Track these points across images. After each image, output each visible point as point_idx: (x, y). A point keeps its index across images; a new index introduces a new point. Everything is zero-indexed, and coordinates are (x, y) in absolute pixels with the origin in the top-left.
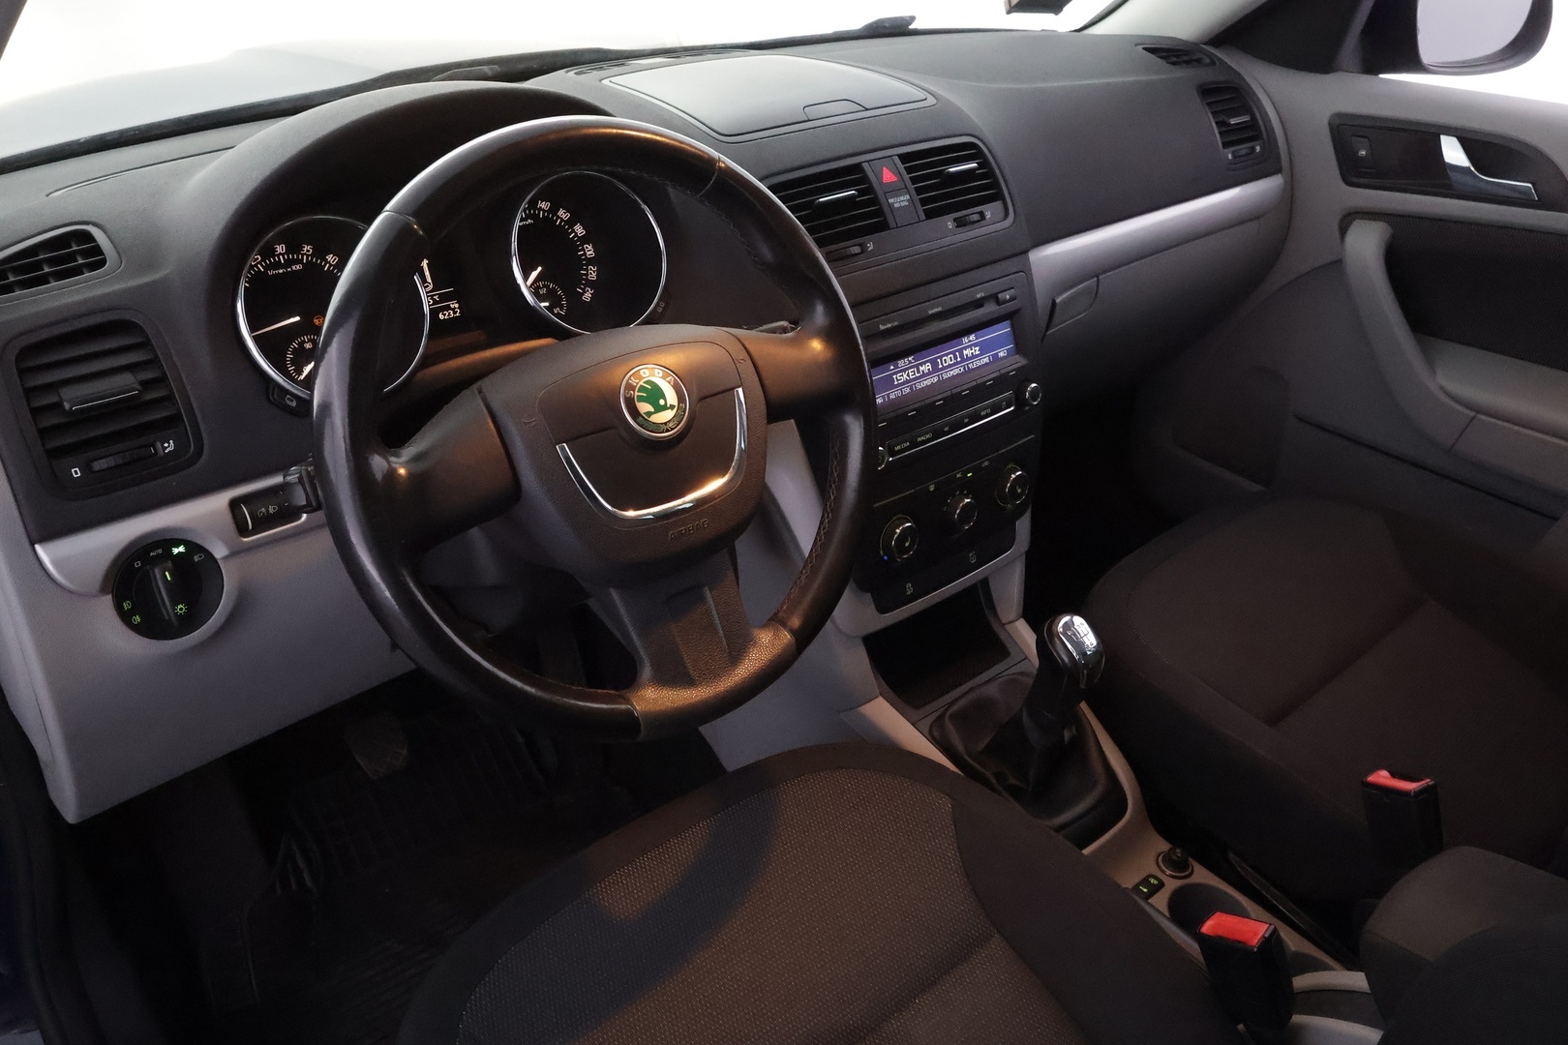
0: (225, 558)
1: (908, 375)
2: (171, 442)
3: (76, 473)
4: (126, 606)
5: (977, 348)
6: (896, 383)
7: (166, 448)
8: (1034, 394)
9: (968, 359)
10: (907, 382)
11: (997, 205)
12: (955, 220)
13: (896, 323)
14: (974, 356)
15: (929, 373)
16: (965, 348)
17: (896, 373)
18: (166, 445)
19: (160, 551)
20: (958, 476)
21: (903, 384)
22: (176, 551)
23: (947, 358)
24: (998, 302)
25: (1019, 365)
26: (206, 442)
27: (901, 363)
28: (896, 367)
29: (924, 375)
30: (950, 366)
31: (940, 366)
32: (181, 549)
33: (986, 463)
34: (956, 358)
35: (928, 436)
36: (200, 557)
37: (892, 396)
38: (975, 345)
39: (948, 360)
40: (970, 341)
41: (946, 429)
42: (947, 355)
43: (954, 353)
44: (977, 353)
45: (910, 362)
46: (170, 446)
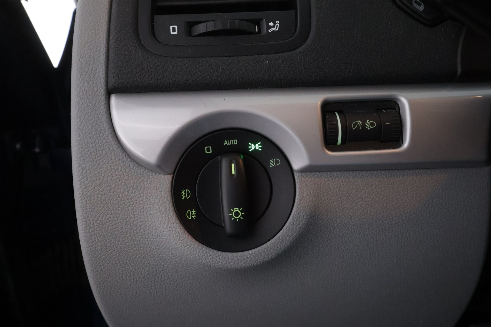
0: (305, 170)
2: (278, 22)
3: (174, 29)
4: (185, 194)
7: (271, 27)
18: (271, 24)
19: (235, 142)
22: (253, 147)
26: (313, 28)
32: (258, 146)
36: (277, 162)
46: (274, 26)
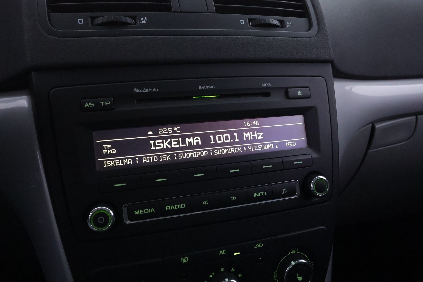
1: (170, 143)
5: (261, 134)
6: (153, 148)
8: (320, 186)
9: (248, 141)
10: (167, 149)
11: (302, 21)
12: (250, 20)
13: (155, 90)
14: (254, 140)
15: (198, 146)
16: (246, 131)
17: (155, 139)
20: (221, 252)
21: (163, 150)
23: (223, 137)
24: (287, 96)
25: (309, 157)
27: (162, 131)
28: (156, 133)
29: (190, 146)
30: (224, 144)
31: (213, 142)
33: (259, 245)
34: (233, 137)
35: (180, 206)
37: (145, 160)
38: (259, 131)
39: (223, 138)
40: (254, 126)
41: (205, 203)
42: (223, 133)
43: (232, 133)
44: (259, 138)
45: (174, 132)
